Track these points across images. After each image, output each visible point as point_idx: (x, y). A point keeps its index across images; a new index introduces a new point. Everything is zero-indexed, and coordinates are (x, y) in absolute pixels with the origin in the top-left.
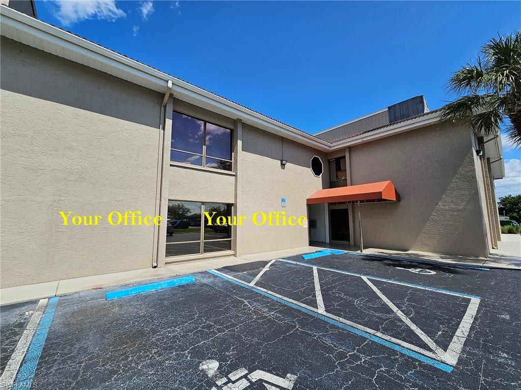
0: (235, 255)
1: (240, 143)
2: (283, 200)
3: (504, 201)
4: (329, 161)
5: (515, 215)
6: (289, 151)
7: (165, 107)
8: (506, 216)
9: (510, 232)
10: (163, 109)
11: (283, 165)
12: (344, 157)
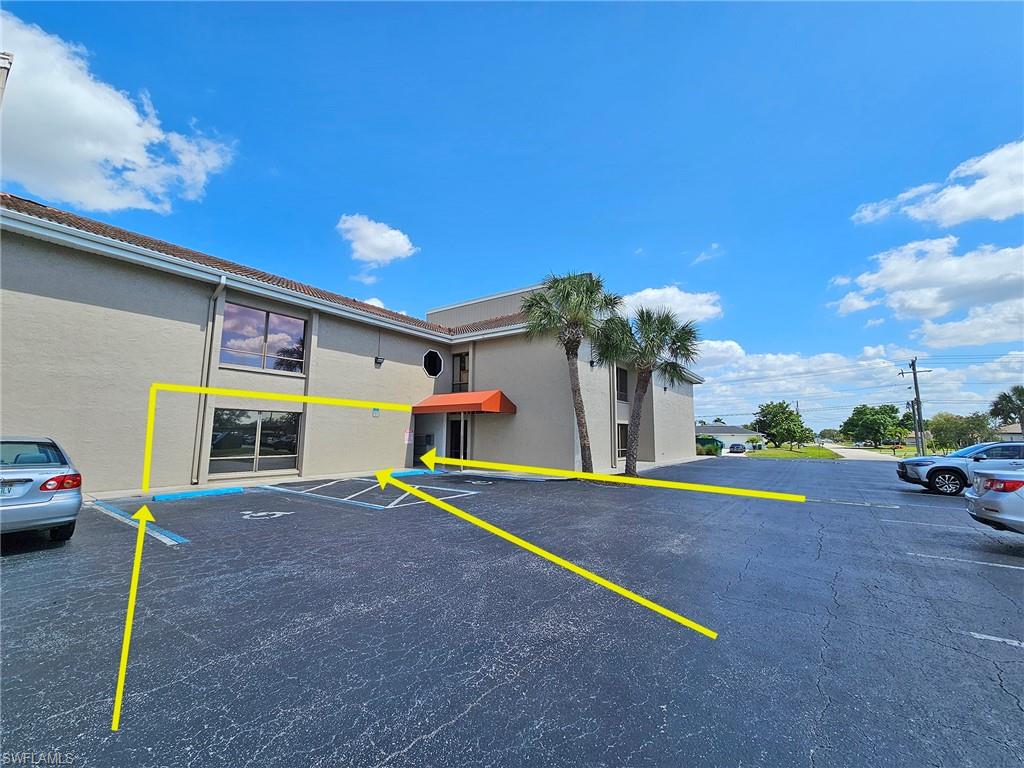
0: (299, 475)
1: (314, 339)
4: (453, 357)
6: (388, 344)
7: (215, 300)
10: (212, 303)
11: (378, 363)
12: (467, 354)
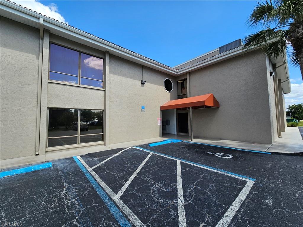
0: (104, 144)
2: (143, 108)
3: (291, 108)
4: (178, 82)
5: (297, 115)
7: (43, 39)
8: (292, 116)
9: (292, 126)
12: (186, 79)
